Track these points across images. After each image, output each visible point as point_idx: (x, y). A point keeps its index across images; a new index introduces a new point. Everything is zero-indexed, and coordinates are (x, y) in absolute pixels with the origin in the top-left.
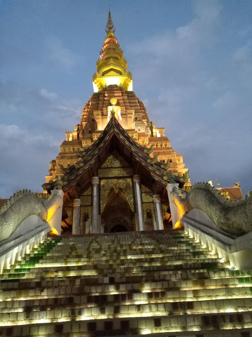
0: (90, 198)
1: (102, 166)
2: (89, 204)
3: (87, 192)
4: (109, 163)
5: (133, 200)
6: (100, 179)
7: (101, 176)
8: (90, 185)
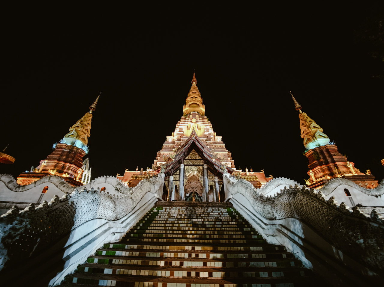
0: (178, 176)
1: (186, 158)
2: (178, 180)
3: (177, 173)
4: (190, 157)
5: (203, 179)
6: (185, 165)
7: (185, 164)
8: (179, 168)
